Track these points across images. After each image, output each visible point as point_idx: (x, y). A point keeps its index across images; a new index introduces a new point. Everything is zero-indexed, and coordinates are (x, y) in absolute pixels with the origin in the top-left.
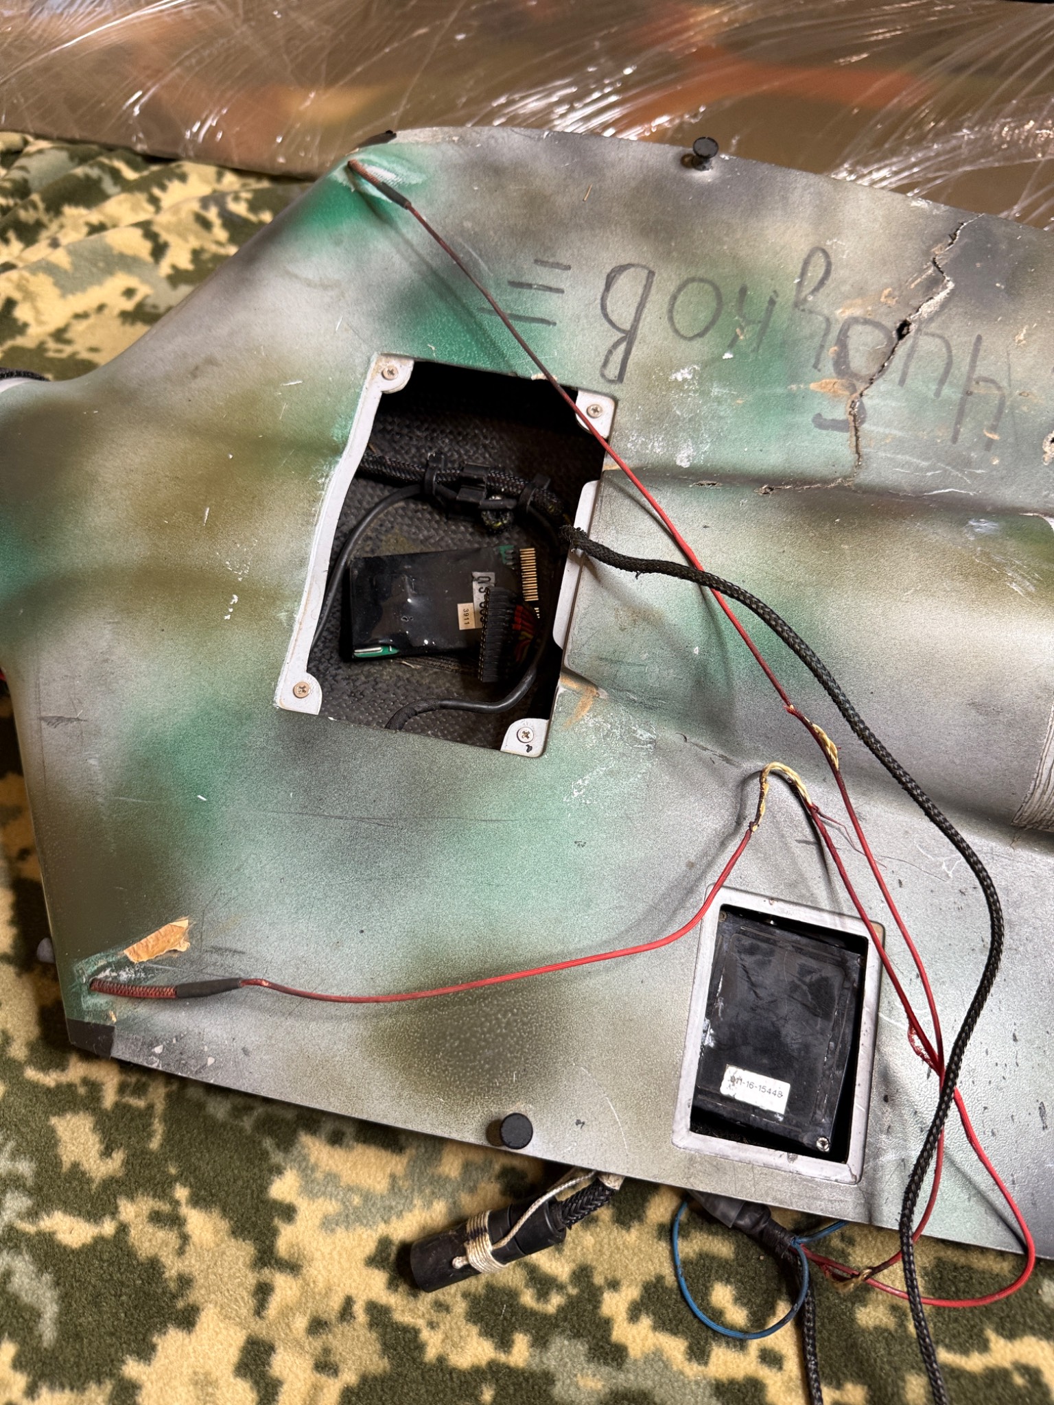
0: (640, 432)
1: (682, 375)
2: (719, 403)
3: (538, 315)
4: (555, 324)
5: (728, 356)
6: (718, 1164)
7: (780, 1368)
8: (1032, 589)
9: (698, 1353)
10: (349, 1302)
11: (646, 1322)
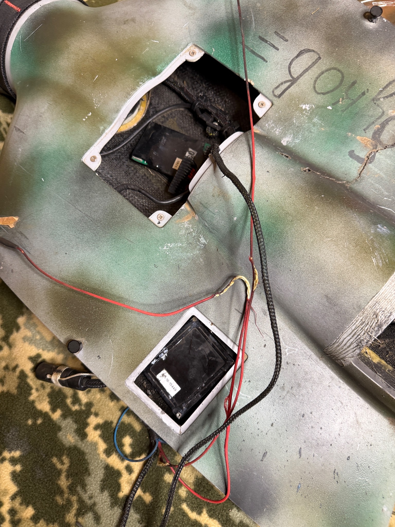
0: (274, 122)
1: (306, 107)
2: (314, 126)
3: (262, 55)
4: (267, 62)
5: (330, 108)
6: (136, 399)
7: (130, 474)
8: (381, 265)
9: (108, 452)
10: (17, 366)
11: (98, 432)
